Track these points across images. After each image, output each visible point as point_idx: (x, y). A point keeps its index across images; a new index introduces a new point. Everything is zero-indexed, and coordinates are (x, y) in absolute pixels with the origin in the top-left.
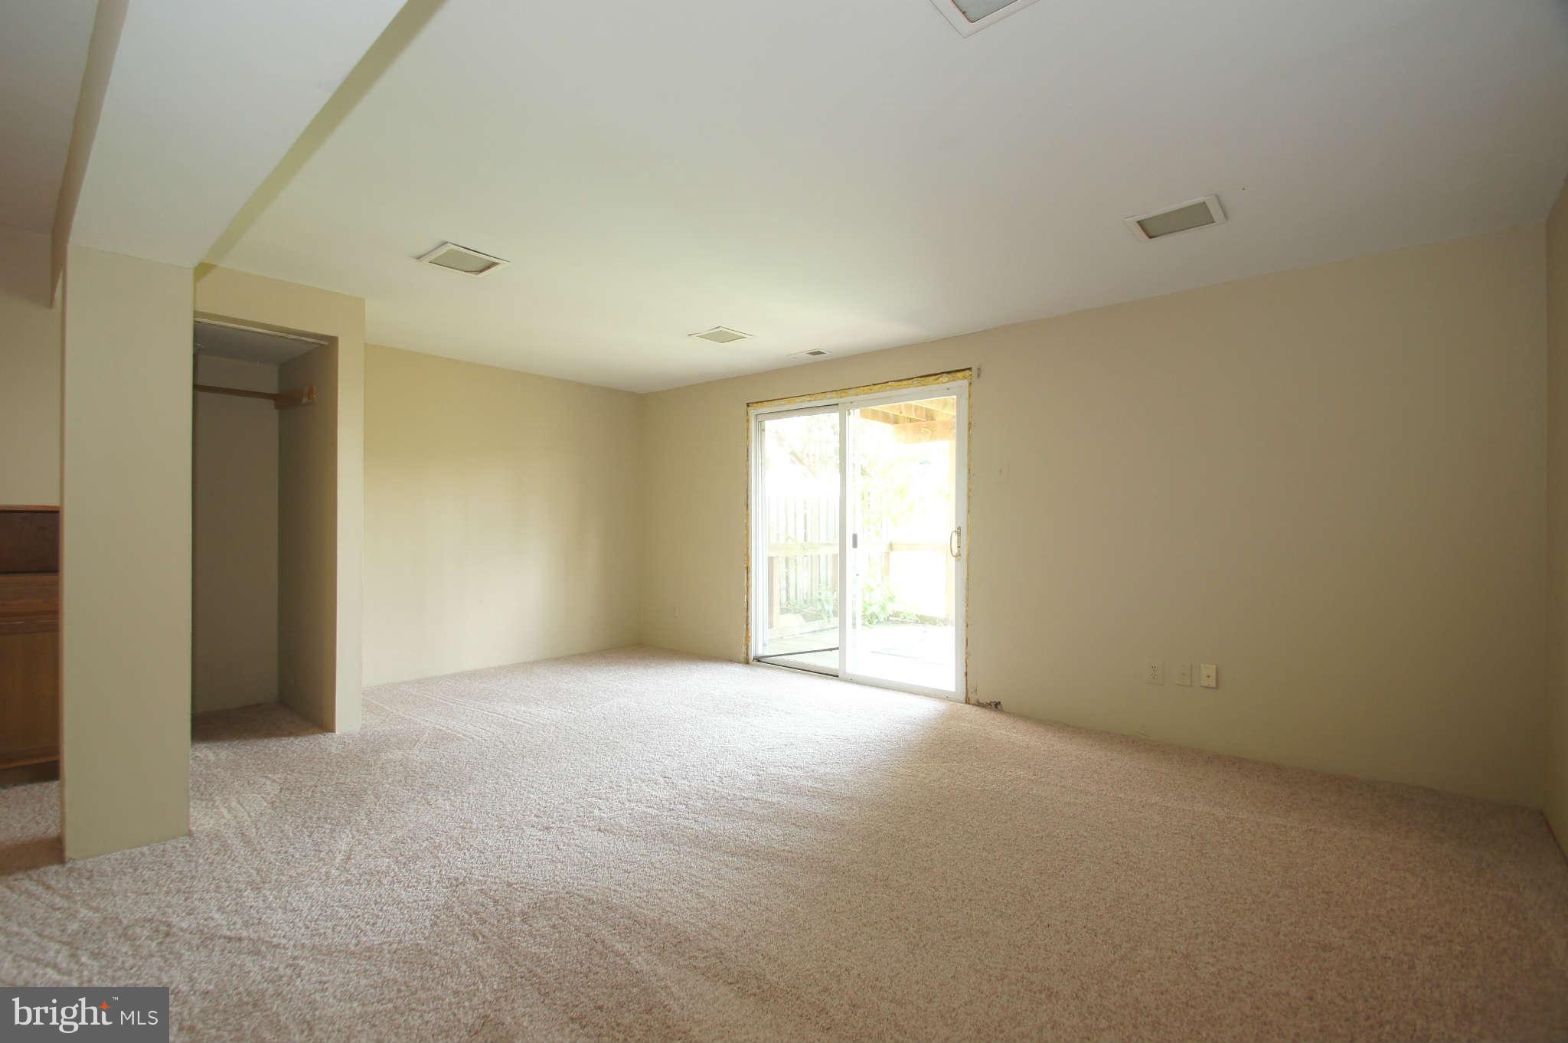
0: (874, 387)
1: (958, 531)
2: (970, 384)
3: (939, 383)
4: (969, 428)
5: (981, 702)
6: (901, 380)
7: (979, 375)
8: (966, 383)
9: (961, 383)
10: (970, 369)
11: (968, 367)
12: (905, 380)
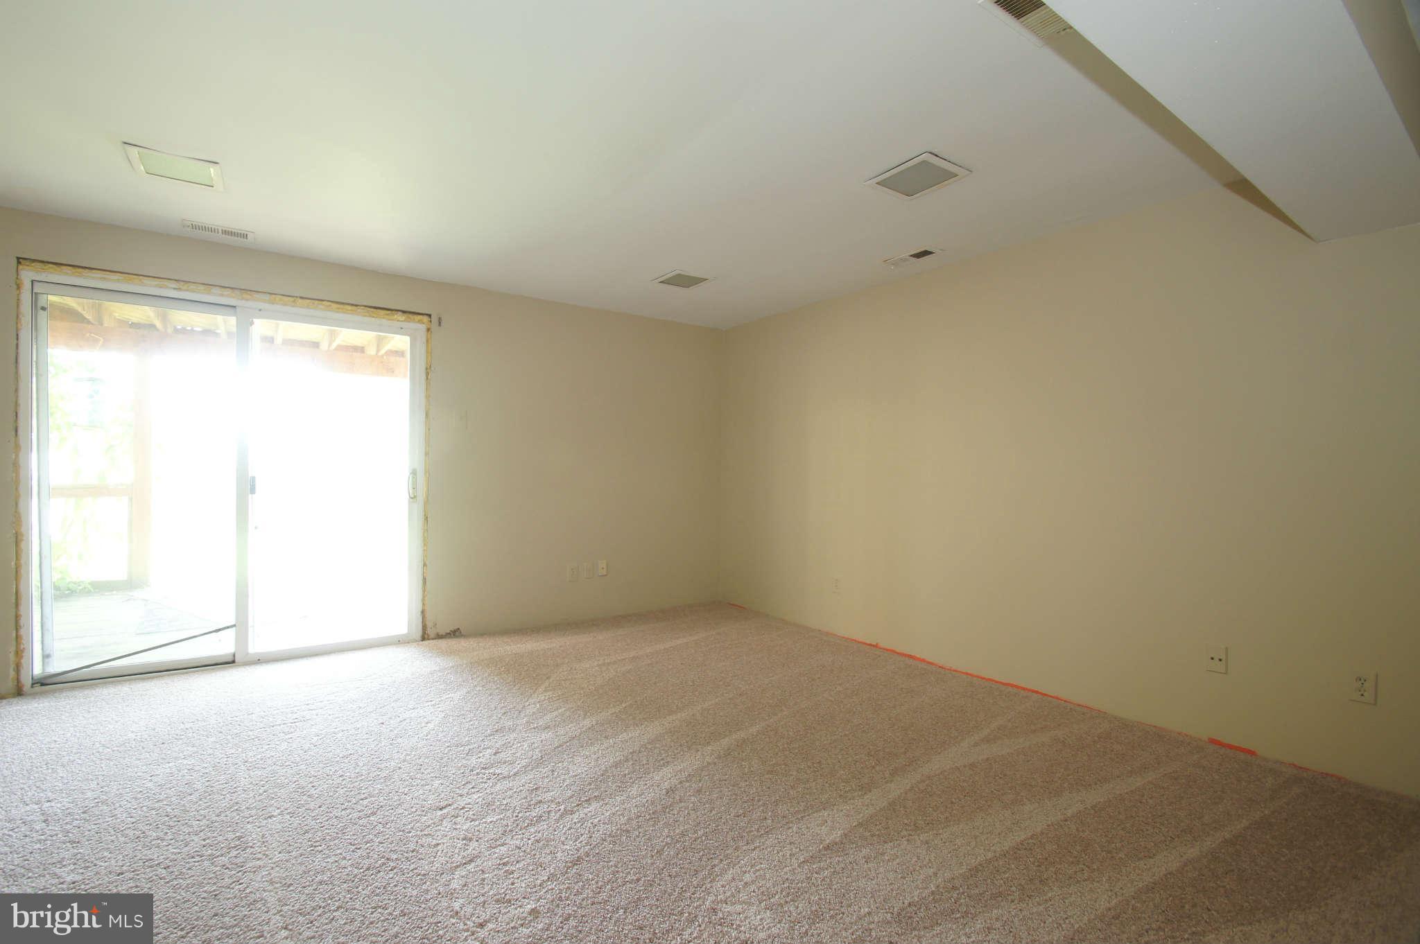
0: (300, 301)
1: (414, 473)
2: (428, 330)
3: (393, 320)
4: (427, 374)
5: (440, 634)
6: (343, 304)
7: (440, 324)
8: (423, 327)
9: (420, 327)
10: (430, 316)
11: (429, 313)
12: (348, 304)
